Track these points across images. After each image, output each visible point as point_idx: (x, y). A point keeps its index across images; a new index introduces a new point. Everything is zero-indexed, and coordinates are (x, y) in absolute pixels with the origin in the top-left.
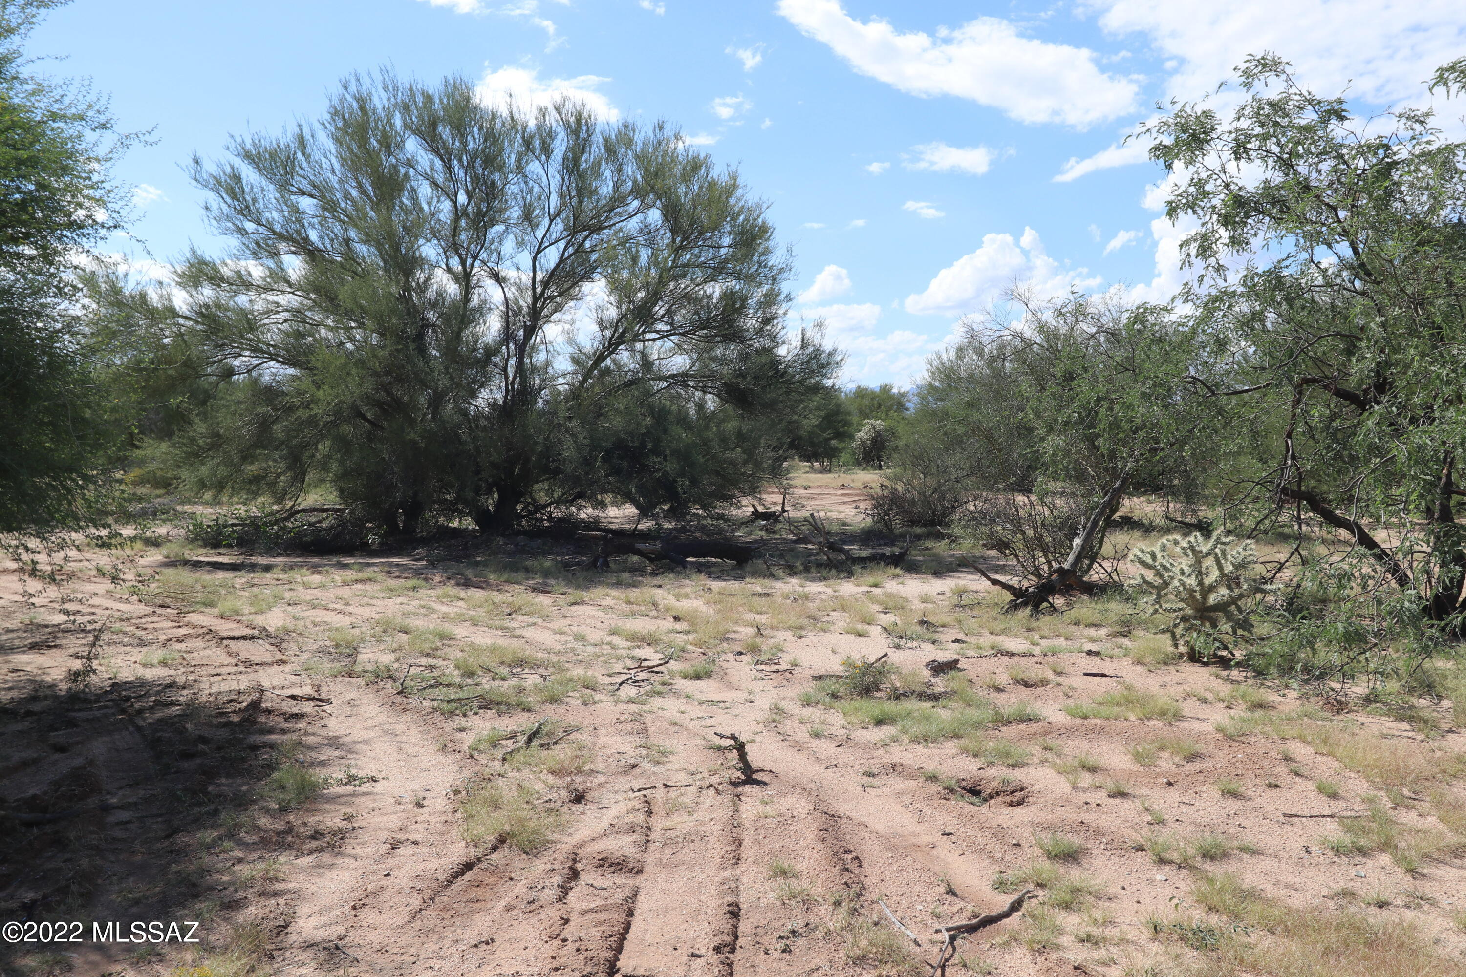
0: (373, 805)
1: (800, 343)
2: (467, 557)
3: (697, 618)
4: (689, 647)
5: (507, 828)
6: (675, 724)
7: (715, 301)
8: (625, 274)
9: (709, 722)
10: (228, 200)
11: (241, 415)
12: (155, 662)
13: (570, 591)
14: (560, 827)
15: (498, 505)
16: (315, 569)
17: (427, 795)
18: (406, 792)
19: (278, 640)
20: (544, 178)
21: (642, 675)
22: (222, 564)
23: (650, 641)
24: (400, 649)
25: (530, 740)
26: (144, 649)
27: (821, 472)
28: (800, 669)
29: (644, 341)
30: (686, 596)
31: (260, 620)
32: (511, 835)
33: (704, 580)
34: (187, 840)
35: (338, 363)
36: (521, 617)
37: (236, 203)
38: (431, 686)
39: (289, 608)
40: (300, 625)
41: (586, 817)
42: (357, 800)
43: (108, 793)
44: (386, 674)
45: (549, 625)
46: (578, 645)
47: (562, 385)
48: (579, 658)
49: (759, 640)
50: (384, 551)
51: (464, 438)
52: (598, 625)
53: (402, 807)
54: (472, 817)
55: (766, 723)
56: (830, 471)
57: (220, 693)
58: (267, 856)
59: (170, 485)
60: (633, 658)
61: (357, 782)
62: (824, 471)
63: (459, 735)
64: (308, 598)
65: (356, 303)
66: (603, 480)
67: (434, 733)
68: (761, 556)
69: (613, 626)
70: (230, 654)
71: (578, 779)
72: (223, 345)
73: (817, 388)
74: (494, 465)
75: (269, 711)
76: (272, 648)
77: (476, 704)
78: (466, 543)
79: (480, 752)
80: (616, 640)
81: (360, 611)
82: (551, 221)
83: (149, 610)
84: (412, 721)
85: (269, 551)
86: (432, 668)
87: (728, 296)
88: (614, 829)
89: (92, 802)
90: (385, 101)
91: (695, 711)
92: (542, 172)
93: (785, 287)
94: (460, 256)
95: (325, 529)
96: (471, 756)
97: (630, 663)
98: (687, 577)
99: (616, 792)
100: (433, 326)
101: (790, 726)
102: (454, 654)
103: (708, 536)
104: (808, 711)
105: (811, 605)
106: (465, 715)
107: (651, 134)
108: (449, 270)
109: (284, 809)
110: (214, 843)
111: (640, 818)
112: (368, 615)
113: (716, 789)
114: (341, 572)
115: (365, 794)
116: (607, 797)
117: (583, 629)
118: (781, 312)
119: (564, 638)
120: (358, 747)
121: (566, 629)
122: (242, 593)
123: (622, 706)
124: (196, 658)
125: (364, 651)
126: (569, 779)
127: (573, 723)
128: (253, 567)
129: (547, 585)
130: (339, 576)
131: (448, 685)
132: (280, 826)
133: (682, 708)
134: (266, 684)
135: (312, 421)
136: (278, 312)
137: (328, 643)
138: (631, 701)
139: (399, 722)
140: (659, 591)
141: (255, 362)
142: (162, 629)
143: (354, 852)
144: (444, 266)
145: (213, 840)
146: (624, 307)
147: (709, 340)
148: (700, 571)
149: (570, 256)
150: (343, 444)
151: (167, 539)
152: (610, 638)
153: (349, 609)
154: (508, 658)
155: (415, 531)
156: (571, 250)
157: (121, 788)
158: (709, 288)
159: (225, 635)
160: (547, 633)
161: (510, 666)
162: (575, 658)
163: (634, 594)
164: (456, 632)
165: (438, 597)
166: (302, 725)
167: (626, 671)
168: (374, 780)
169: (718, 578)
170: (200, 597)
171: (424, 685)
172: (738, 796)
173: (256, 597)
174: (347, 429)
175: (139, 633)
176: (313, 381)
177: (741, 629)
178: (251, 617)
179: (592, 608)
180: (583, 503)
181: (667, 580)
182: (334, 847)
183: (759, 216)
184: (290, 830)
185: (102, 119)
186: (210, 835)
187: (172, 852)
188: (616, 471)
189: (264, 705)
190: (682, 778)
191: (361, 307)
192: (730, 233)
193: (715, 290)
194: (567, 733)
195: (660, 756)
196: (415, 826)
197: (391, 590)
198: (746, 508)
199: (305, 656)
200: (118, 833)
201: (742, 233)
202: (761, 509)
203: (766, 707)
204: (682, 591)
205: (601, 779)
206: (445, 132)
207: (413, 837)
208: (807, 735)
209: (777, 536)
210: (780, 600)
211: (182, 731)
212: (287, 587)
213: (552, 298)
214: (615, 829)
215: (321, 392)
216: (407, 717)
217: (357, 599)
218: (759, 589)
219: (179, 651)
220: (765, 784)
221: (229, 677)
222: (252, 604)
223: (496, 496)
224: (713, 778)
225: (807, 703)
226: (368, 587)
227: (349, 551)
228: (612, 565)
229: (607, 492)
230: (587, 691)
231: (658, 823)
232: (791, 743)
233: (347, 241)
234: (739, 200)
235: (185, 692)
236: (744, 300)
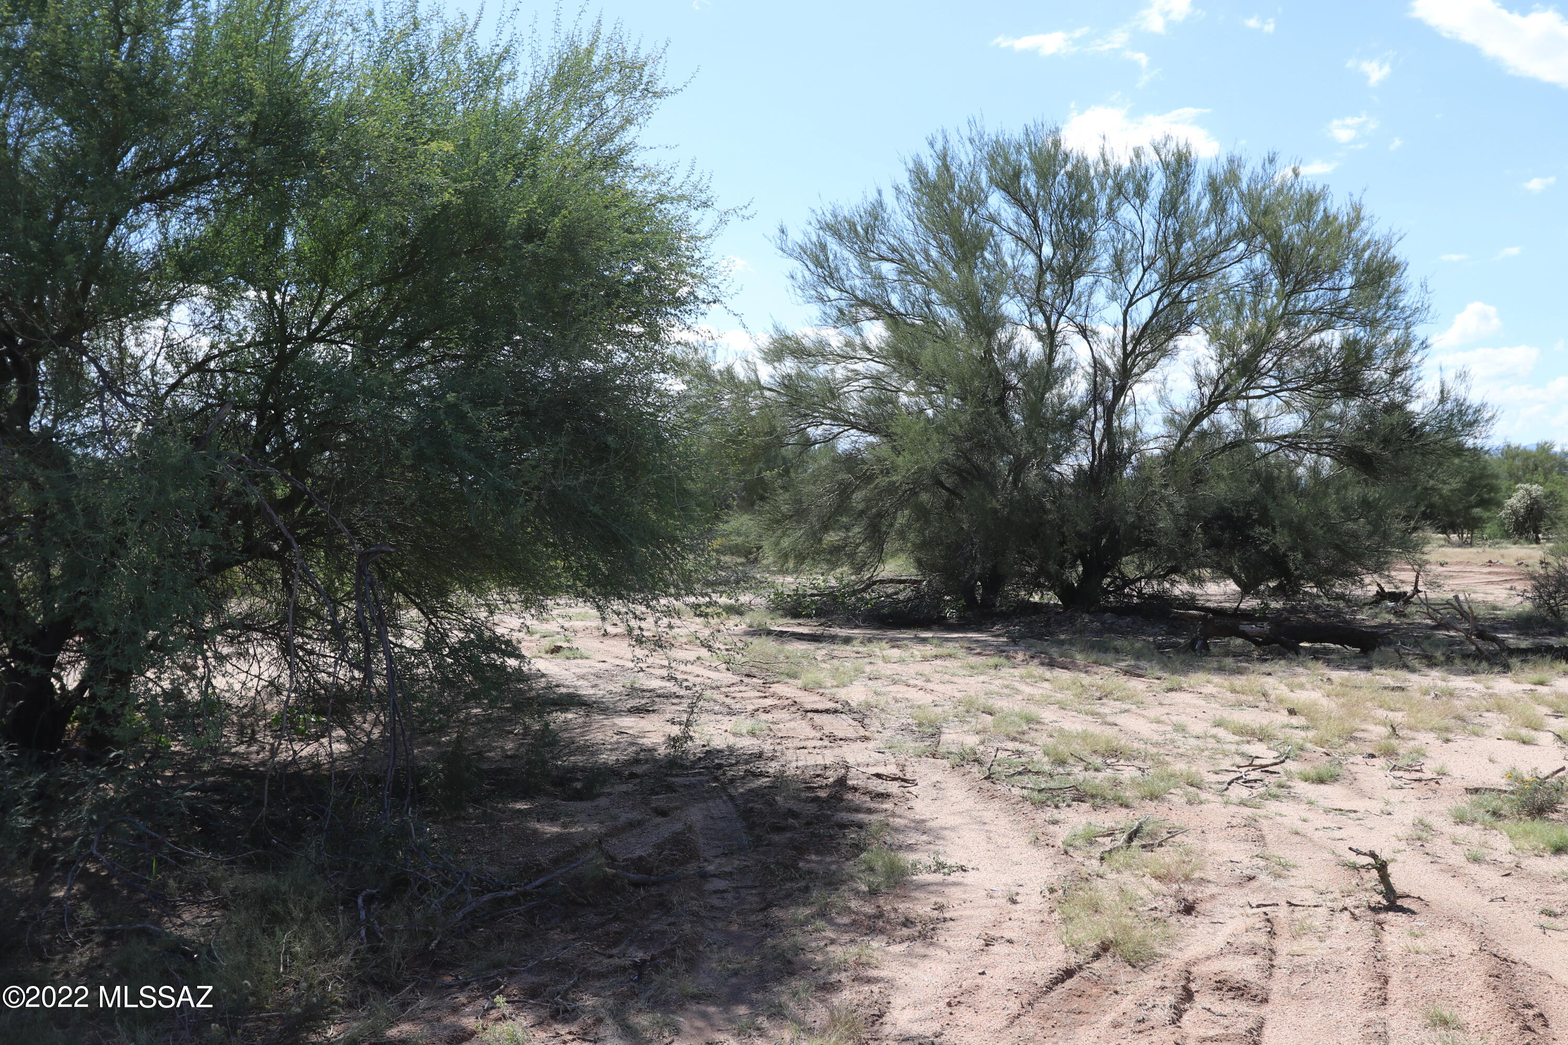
0: (963, 896)
1: (1438, 397)
2: (1051, 634)
3: (1317, 711)
4: (1309, 746)
5: (1110, 935)
6: (1297, 833)
7: (1334, 351)
8: (1228, 324)
9: (1338, 834)
10: (812, 267)
11: (822, 481)
12: (744, 731)
13: (1165, 675)
14: (1169, 940)
15: (1083, 579)
16: (895, 643)
17: (1020, 890)
18: (997, 885)
19: (861, 716)
20: (1138, 224)
21: (1254, 775)
22: (802, 634)
23: (1263, 736)
24: (984, 731)
25: (1130, 839)
26: (734, 718)
27: (1460, 546)
28: (1449, 779)
29: (1247, 398)
30: (1302, 686)
31: (842, 694)
32: (1115, 943)
33: (1322, 669)
34: (781, 914)
35: (917, 428)
36: (1112, 703)
37: (820, 270)
38: (1020, 773)
39: (870, 683)
40: (882, 701)
41: (1198, 931)
42: (947, 890)
43: (705, 861)
44: (972, 757)
45: (1144, 712)
46: (1178, 737)
47: (1153, 450)
48: (1180, 751)
49: (1394, 742)
50: (963, 625)
51: (1048, 506)
52: (1200, 715)
53: (994, 901)
54: (1071, 919)
55: (1409, 840)
56: (1471, 545)
57: (807, 767)
58: (859, 940)
59: (751, 553)
60: (1243, 754)
61: (946, 870)
62: (1463, 544)
63: (1052, 828)
64: (889, 672)
65: (938, 366)
66: (1201, 553)
67: (1025, 824)
68: (1390, 643)
69: (1218, 717)
70: (814, 727)
71: (1187, 888)
72: (806, 415)
73: (1459, 450)
74: (1079, 535)
75: (855, 789)
76: (855, 723)
77: (1069, 795)
78: (1049, 619)
79: (1076, 848)
80: (1221, 732)
81: (941, 688)
82: (1145, 270)
83: (736, 679)
84: (1001, 809)
85: (849, 622)
86: (1019, 753)
87: (1350, 345)
88: (1230, 948)
89: (692, 868)
90: (971, 157)
91: (1320, 820)
92: (1135, 218)
93: (1419, 331)
94: (1044, 314)
95: (903, 602)
96: (1066, 853)
97: (1239, 760)
98: (1302, 664)
99: (1231, 906)
100: (1014, 388)
101: (1438, 845)
102: (1042, 739)
103: (1323, 617)
104: (1462, 830)
105: (1456, 702)
106: (1057, 807)
107: (1259, 170)
108: (1032, 327)
109: (874, 892)
110: (806, 922)
111: (1262, 939)
112: (949, 693)
113: (1352, 914)
114: (920, 647)
115: (955, 884)
116: (1220, 911)
117: (1183, 719)
118: (1416, 360)
119: (1162, 728)
120: (946, 833)
121: (1164, 718)
122: (824, 665)
123: (1233, 809)
124: (783, 729)
125: (947, 731)
126: (1175, 886)
127: (1177, 824)
128: (833, 639)
129: (1138, 668)
130: (918, 650)
131: (1037, 773)
132: (869, 909)
133: (1305, 815)
134: (851, 761)
135: (891, 489)
136: (857, 380)
137: (910, 721)
138: (1243, 803)
139: (986, 809)
140: (1269, 680)
141: (836, 430)
142: (750, 699)
143: (946, 944)
144: (1027, 324)
145: (806, 917)
146: (1226, 362)
147: (1327, 395)
148: (1316, 659)
149: (1165, 307)
150: (922, 513)
151: (750, 608)
152: (1215, 731)
153: (930, 686)
154: (1101, 747)
155: (994, 605)
156: (1166, 302)
157: (717, 857)
158: (1326, 335)
159: (809, 707)
160: (1142, 721)
161: (1103, 756)
162: (1175, 751)
163: (1239, 681)
164: (1043, 716)
165: (1022, 677)
166: (888, 806)
167: (1235, 768)
168: (963, 869)
169: (1338, 667)
170: (784, 667)
171: (1012, 771)
172: (1380, 924)
173: (837, 669)
174: (924, 497)
175: (728, 701)
176: (894, 448)
177: (1371, 727)
178: (834, 690)
179: (1191, 695)
180: (1177, 578)
181: (1279, 666)
182: (925, 937)
183: (1389, 250)
184: (880, 915)
185: (704, 197)
186: (804, 912)
187: (766, 925)
188: (1215, 544)
189: (850, 783)
190: (1309, 897)
191: (943, 371)
192: (1352, 273)
193: (1334, 338)
194: (1172, 834)
195: (1281, 870)
196: (1010, 923)
197: (972, 667)
198: (1370, 586)
199: (888, 734)
200: (716, 902)
201: (1367, 271)
202: (1388, 589)
203: (1409, 821)
204: (1297, 680)
205: (1212, 889)
206: (1030, 182)
207: (1008, 935)
208: (1464, 859)
209: (1407, 621)
210: (1418, 695)
211: (771, 804)
212: (867, 660)
213: (1143, 354)
214: (1233, 949)
215: (901, 458)
216: (996, 804)
217: (937, 676)
218: (1390, 682)
219: (766, 722)
220: (1413, 913)
221: (815, 751)
222: (834, 677)
223: (1080, 569)
224: (1347, 900)
225: (1461, 820)
226: (948, 663)
227: (926, 624)
228: (1212, 647)
229: (1205, 566)
230: (1191, 789)
231: (1284, 946)
232: (1443, 867)
233: (928, 303)
234: (1365, 233)
235: (773, 764)
236: (1371, 348)
